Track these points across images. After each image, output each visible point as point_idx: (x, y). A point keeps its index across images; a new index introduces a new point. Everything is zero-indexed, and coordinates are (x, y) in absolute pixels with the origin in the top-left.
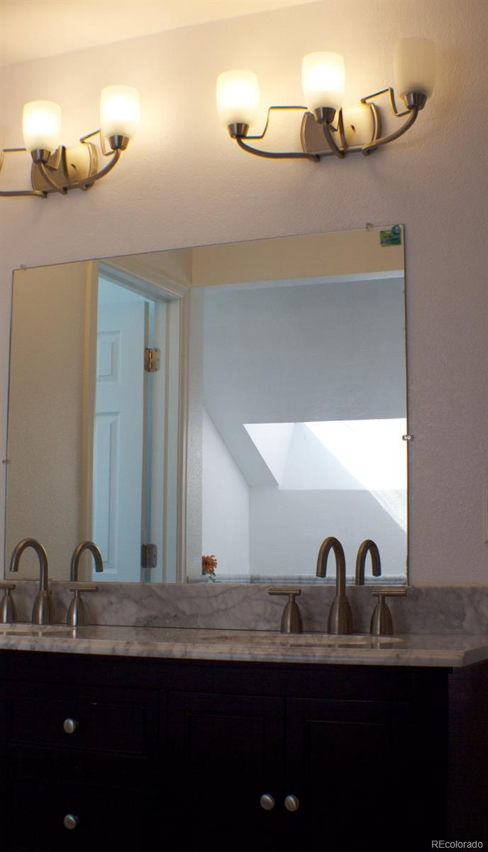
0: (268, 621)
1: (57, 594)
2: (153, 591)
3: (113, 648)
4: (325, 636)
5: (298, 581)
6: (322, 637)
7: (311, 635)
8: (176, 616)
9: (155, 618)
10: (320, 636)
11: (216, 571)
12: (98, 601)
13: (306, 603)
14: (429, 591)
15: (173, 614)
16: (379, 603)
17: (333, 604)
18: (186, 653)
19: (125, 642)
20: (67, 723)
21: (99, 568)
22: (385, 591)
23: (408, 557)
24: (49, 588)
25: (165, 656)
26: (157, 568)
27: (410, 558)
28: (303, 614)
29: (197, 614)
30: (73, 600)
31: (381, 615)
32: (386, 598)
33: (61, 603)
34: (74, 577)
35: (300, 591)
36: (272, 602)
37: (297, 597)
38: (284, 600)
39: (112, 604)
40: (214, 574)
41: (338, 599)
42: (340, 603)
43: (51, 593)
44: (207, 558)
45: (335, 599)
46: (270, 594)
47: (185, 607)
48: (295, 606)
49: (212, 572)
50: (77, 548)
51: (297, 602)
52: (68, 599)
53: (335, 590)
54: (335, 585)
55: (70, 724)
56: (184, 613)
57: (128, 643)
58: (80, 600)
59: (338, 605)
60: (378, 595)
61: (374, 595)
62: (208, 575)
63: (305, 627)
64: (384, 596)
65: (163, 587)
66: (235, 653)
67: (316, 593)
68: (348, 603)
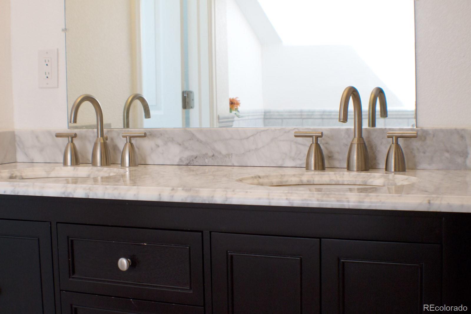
0: (294, 159)
1: (112, 139)
2: (193, 135)
3: (160, 195)
4: (346, 173)
5: (299, 113)
6: (343, 174)
7: (333, 173)
8: (213, 156)
9: (196, 158)
10: (342, 173)
11: (240, 108)
12: (146, 144)
13: (327, 143)
14: (436, 133)
15: (210, 154)
16: (393, 143)
17: (352, 144)
18: (227, 199)
19: (171, 188)
20: (121, 262)
21: (147, 114)
22: (398, 133)
23: (416, 102)
24: (105, 135)
25: (207, 202)
26: (195, 108)
27: (417, 103)
28: (325, 152)
29: (232, 154)
30: (126, 145)
31: (395, 154)
32: (399, 139)
33: (115, 148)
34: (127, 125)
35: (322, 133)
36: (296, 143)
37: (319, 139)
38: (309, 142)
39: (158, 146)
40: (238, 111)
41: (356, 140)
42: (358, 144)
43: (107, 140)
44: (233, 99)
45: (353, 140)
46: (296, 136)
47: (220, 147)
48: (318, 146)
49: (236, 109)
50: (128, 99)
51: (319, 143)
52: (121, 143)
53: (353, 131)
54: (353, 127)
55: (123, 263)
56: (220, 153)
57: (173, 189)
58: (132, 144)
59: (356, 145)
60: (392, 137)
61: (389, 137)
62: (234, 112)
63: (326, 164)
64: (397, 138)
65: (200, 130)
66: (273, 199)
67: (335, 134)
68: (365, 144)
